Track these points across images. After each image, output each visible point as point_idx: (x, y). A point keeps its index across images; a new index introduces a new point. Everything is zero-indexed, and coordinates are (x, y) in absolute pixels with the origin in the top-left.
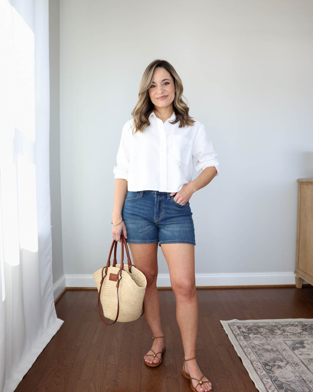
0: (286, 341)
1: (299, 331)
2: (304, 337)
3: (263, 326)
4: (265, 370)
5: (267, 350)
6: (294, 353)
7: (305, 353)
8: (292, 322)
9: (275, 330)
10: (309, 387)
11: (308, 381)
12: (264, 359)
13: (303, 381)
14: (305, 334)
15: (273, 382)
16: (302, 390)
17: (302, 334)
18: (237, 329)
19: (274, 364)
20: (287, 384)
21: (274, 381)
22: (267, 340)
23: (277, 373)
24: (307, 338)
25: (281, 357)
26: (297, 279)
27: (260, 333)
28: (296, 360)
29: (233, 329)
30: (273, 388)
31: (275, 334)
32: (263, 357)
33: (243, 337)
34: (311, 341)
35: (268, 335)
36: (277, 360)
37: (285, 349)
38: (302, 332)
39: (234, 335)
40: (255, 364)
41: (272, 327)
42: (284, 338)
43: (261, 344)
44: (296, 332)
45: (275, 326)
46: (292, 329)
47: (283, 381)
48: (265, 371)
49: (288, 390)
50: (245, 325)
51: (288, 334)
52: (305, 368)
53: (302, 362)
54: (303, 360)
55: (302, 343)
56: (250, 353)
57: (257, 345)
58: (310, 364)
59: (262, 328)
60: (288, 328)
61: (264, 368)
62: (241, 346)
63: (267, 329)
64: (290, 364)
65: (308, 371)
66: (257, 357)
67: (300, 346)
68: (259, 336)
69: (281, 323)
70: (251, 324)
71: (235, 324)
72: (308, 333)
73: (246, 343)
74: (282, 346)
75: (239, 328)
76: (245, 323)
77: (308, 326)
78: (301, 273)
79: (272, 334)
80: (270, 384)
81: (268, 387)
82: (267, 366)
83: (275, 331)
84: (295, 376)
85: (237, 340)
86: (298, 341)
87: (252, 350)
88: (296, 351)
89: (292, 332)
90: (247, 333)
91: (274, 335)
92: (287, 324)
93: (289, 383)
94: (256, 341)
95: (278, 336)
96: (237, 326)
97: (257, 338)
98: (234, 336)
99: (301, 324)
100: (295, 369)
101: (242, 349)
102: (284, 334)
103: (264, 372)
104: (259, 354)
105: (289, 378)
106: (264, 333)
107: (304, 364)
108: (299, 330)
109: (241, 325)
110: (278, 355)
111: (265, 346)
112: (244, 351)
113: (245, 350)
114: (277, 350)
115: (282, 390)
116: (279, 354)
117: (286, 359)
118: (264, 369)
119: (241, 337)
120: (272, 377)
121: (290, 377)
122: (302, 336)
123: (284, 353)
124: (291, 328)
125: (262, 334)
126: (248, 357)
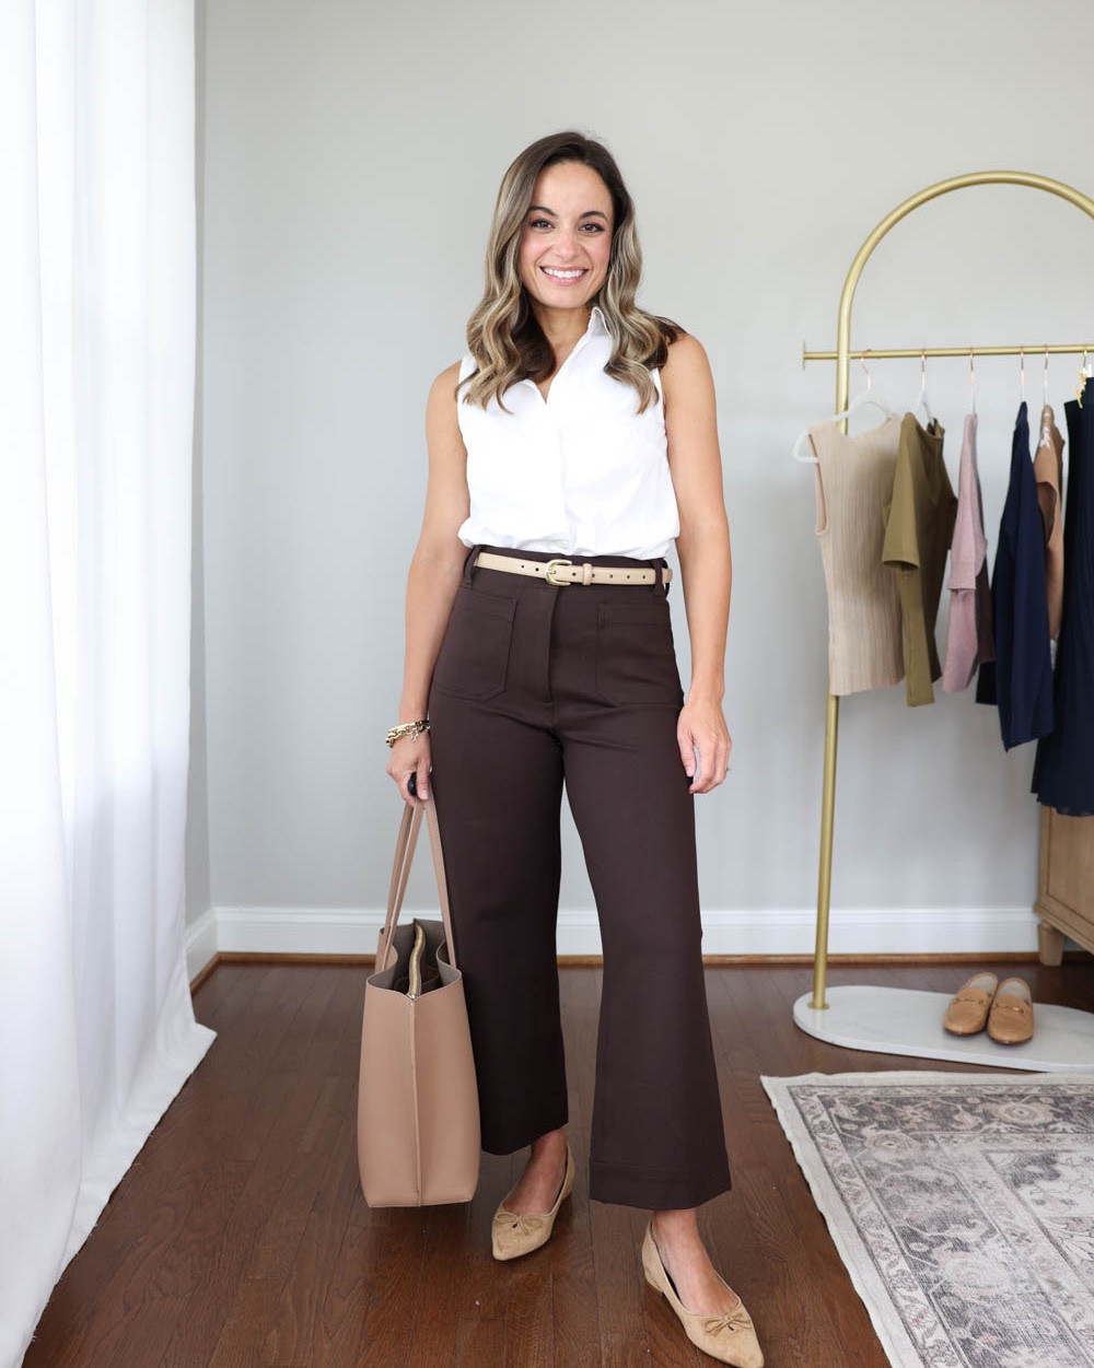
0: (992, 1151)
1: (1041, 1119)
2: (1059, 1139)
3: (912, 1100)
4: (907, 1254)
5: (923, 1186)
6: (1017, 1195)
7: (1055, 1195)
8: (1018, 1086)
9: (957, 1112)
10: (1060, 1320)
11: (1060, 1297)
12: (906, 1216)
13: (1039, 1296)
14: (1064, 1131)
15: (930, 1301)
16: (1033, 1332)
17: (1053, 1131)
18: (820, 1108)
19: (943, 1238)
20: (981, 1309)
21: (935, 1297)
22: (923, 1148)
23: (950, 1265)
24: (1068, 1142)
25: (970, 1211)
26: (1045, 933)
27: (903, 1123)
28: (1023, 1220)
29: (806, 1108)
30: (930, 1319)
31: (954, 1126)
32: (905, 1207)
33: (840, 1135)
34: (1084, 1154)
35: (931, 1130)
36: (954, 1222)
37: (984, 1182)
38: (1054, 1122)
39: (808, 1128)
40: (873, 1235)
41: (945, 1102)
42: (986, 1141)
43: (900, 1162)
44: (1031, 1122)
45: (956, 1099)
46: (1016, 1112)
47: (970, 1295)
48: (906, 1258)
49: (985, 1329)
50: (850, 1093)
51: (1002, 1127)
52: (1053, 1252)
53: (1043, 1229)
54: (1048, 1225)
55: (1048, 1160)
56: (858, 1194)
57: (886, 1164)
58: (1072, 1236)
59: (909, 1107)
60: (1002, 1109)
61: (902, 1250)
62: (827, 1167)
63: (929, 1109)
64: (998, 1235)
65: (1062, 1262)
66: (882, 1207)
67: (1043, 1172)
68: (897, 1132)
69: (978, 1088)
70: (870, 1092)
71: (813, 1090)
72: (1074, 1126)
73: (846, 1159)
74: (975, 1171)
75: (828, 1103)
76: (851, 1087)
77: (1078, 1100)
78: (1057, 909)
79: (944, 1127)
80: (920, 1307)
81: (911, 1315)
82: (916, 1241)
83: (956, 1117)
84: (1015, 1281)
85: (816, 1144)
86: (1037, 1154)
87: (865, 1182)
88: (1025, 1191)
89: (1016, 1120)
90: (855, 1123)
91: (953, 1129)
92: (999, 1091)
93: (988, 1306)
94: (884, 1149)
95: (965, 1136)
96: (819, 1097)
97: (888, 1142)
98: (806, 1131)
99: (1052, 1093)
100: (1015, 1253)
101: (832, 1178)
102: (986, 1127)
103: (903, 1265)
104: (891, 1199)
105: (989, 1287)
106: (917, 1123)
107: (1049, 1236)
108: (1042, 1114)
109: (835, 1092)
110: (959, 1202)
111: (916, 1168)
112: (838, 1188)
113: (843, 1180)
114: (958, 1186)
115: (961, 1330)
116: (960, 1199)
117: (985, 1218)
118: (903, 1253)
119: (829, 1136)
120: (929, 1282)
121: (993, 1284)
122: (1055, 1135)
123: (981, 1195)
124: (1014, 1109)
125: (908, 1126)
126: (848, 1209)
